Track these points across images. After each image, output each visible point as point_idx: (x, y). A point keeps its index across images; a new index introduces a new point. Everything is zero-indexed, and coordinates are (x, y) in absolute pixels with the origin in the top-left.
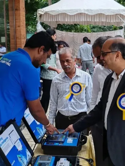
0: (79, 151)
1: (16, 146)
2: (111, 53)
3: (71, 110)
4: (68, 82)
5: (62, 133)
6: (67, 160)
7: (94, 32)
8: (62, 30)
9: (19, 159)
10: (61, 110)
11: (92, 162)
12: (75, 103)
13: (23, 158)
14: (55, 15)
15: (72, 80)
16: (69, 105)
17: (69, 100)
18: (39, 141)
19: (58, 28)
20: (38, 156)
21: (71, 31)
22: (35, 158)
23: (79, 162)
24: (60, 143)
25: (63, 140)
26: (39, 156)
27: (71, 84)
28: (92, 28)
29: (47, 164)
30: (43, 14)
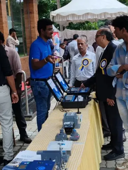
2: (100, 36)
3: (83, 77)
14: (65, 16)
15: (83, 57)
16: (81, 73)
17: (81, 70)
21: (80, 30)
27: (83, 60)
28: (100, 26)
30: (55, 15)
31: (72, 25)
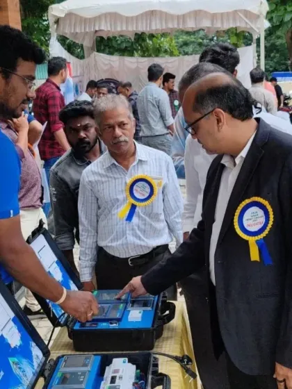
0: (156, 339)
1: (5, 336)
3: (134, 244)
4: (122, 178)
5: (116, 297)
6: (129, 362)
7: (186, 54)
8: (111, 53)
9: (14, 367)
10: (110, 244)
11: (187, 362)
12: (140, 225)
13: (25, 363)
14: (90, 19)
15: (129, 173)
16: (128, 232)
17: (127, 220)
18: (62, 320)
19: (102, 48)
20: (59, 358)
21: (132, 55)
22: (52, 363)
23: (156, 365)
24: (111, 323)
25: (118, 316)
26: (63, 356)
27: (129, 181)
28: (181, 47)
29: (81, 375)
30: (63, 15)
31: (114, 42)
